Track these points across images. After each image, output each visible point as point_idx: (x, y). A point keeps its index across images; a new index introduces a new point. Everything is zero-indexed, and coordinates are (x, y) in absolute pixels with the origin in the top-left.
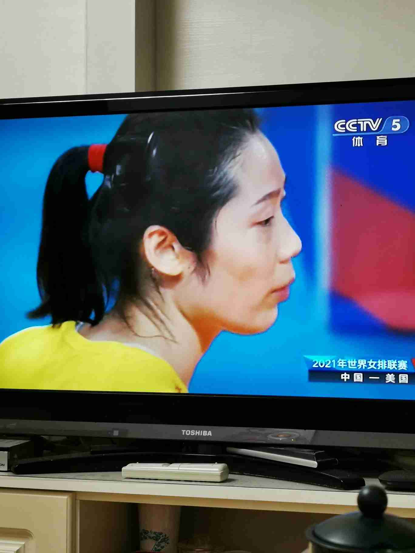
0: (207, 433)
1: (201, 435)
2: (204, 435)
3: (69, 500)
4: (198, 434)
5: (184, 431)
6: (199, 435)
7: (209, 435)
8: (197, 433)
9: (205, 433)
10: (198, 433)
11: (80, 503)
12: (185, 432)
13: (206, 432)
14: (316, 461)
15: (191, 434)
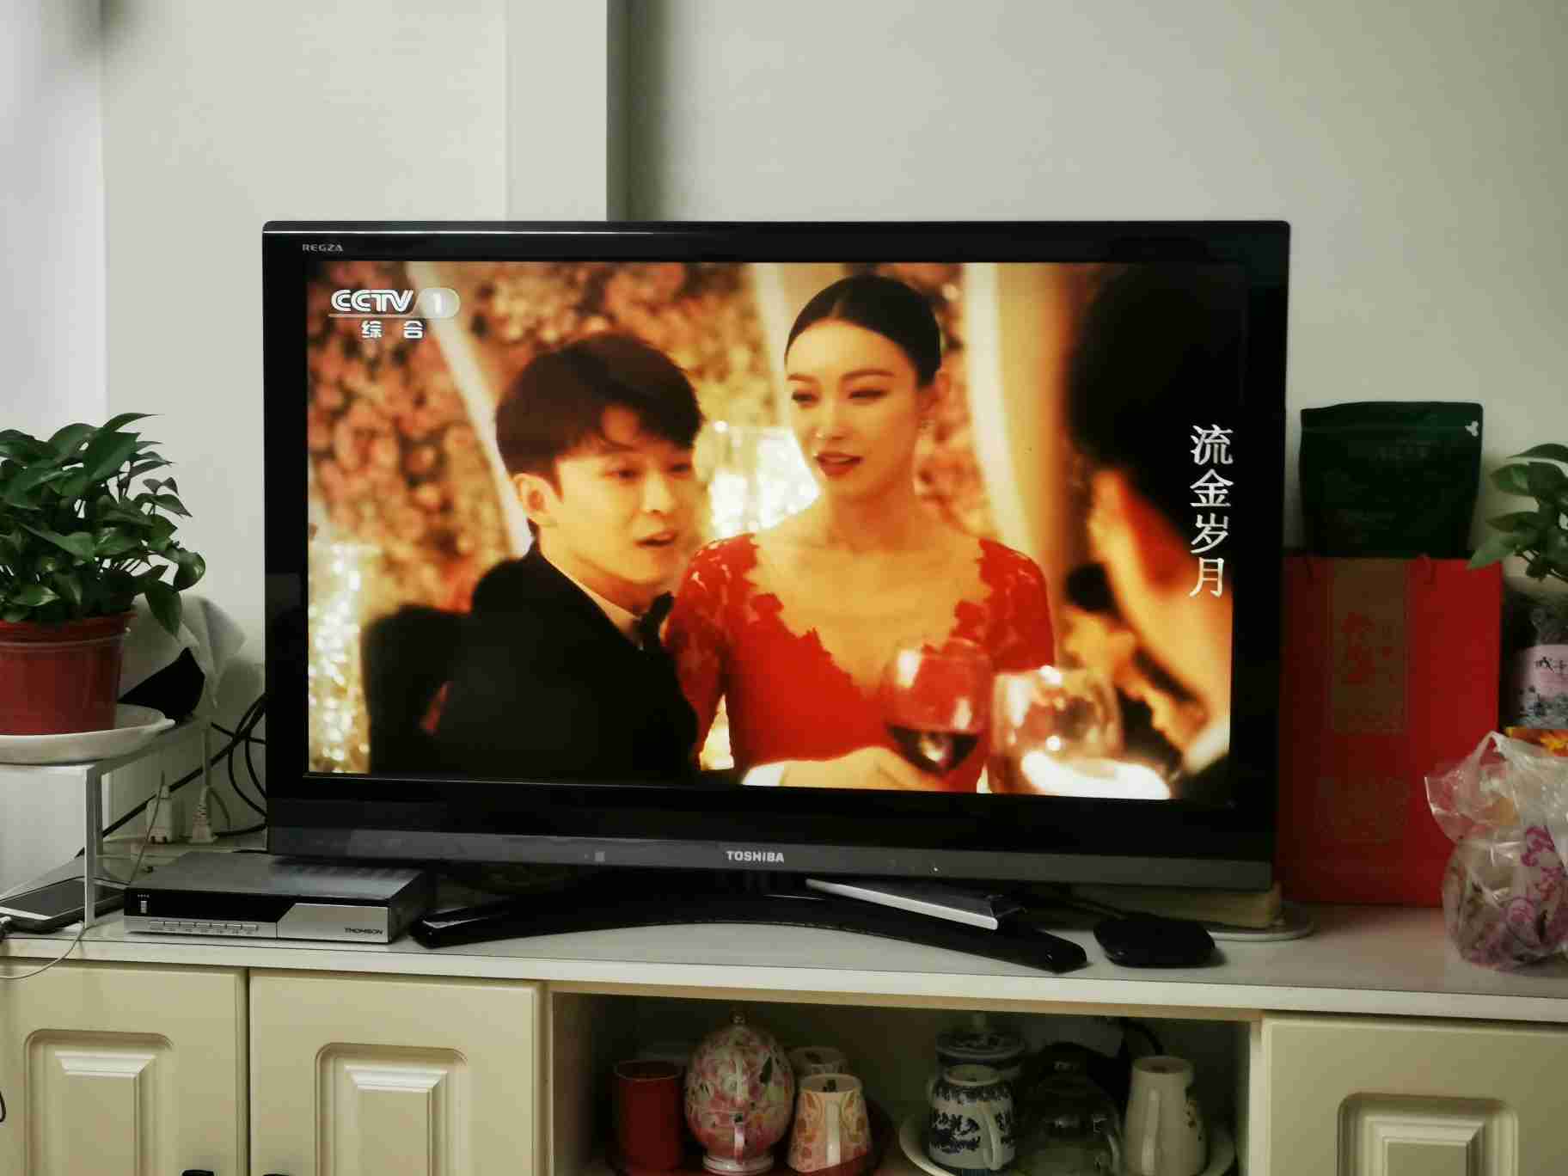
0: (775, 858)
1: (764, 859)
2: (768, 860)
3: (536, 997)
4: (757, 859)
5: (730, 853)
6: (760, 860)
7: (780, 861)
8: (755, 856)
9: (771, 857)
10: (758, 856)
11: (554, 997)
12: (733, 856)
13: (773, 854)
14: (994, 917)
15: (746, 859)
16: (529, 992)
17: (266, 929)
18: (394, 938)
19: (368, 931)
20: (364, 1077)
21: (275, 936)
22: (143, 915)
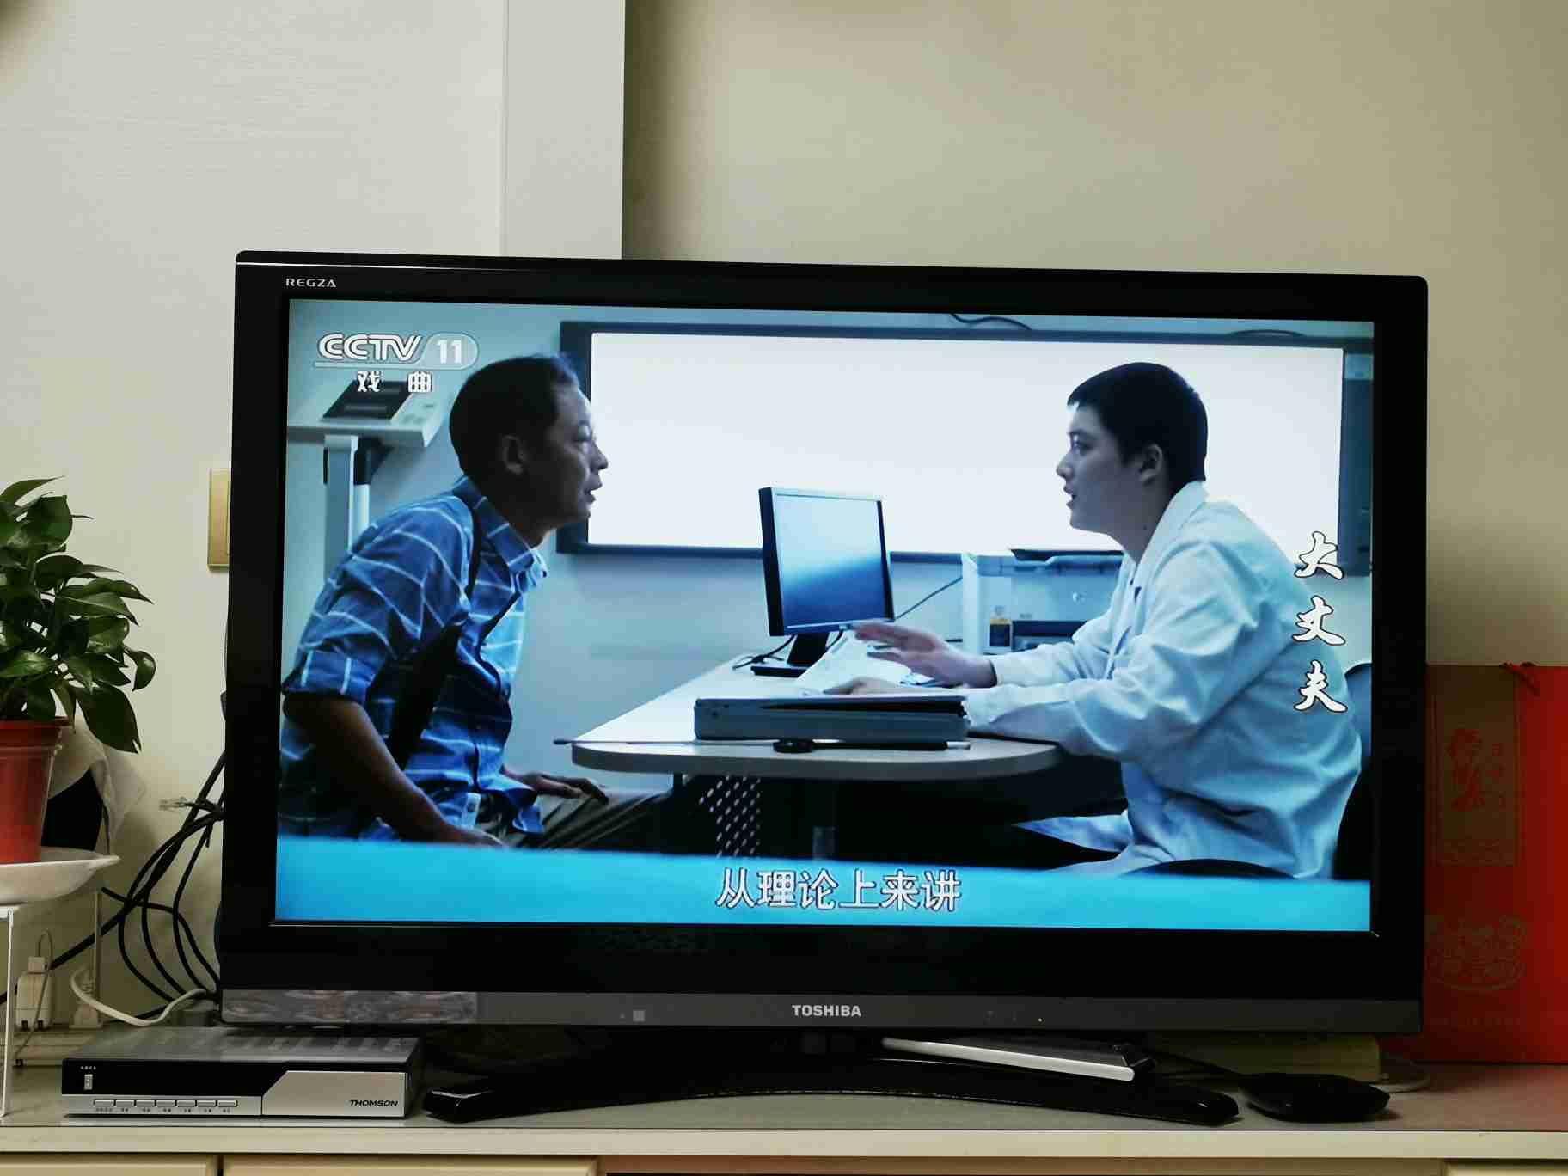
0: (851, 1011)
1: (837, 1014)
2: (843, 1014)
4: (829, 1013)
5: (796, 1007)
6: (832, 1014)
7: (856, 1015)
8: (826, 1010)
9: (845, 1011)
10: (829, 1011)
12: (800, 1010)
13: (848, 1008)
14: (1128, 1066)
15: (815, 1014)
17: (248, 1105)
18: (410, 1112)
19: (380, 1103)
21: (259, 1114)
22: (88, 1092)
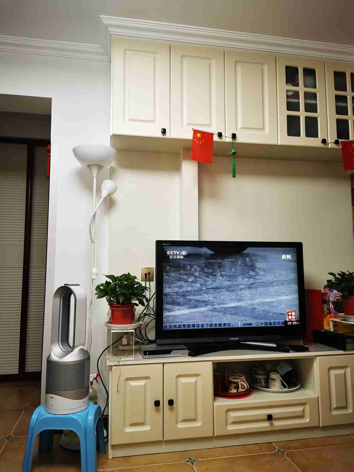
4: (234, 339)
7: (238, 339)
16: (211, 362)
17: (168, 355)
18: (189, 355)
19: (185, 354)
20: (183, 380)
22: (148, 355)
